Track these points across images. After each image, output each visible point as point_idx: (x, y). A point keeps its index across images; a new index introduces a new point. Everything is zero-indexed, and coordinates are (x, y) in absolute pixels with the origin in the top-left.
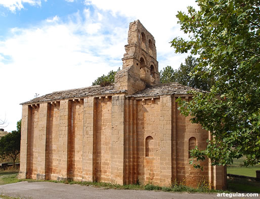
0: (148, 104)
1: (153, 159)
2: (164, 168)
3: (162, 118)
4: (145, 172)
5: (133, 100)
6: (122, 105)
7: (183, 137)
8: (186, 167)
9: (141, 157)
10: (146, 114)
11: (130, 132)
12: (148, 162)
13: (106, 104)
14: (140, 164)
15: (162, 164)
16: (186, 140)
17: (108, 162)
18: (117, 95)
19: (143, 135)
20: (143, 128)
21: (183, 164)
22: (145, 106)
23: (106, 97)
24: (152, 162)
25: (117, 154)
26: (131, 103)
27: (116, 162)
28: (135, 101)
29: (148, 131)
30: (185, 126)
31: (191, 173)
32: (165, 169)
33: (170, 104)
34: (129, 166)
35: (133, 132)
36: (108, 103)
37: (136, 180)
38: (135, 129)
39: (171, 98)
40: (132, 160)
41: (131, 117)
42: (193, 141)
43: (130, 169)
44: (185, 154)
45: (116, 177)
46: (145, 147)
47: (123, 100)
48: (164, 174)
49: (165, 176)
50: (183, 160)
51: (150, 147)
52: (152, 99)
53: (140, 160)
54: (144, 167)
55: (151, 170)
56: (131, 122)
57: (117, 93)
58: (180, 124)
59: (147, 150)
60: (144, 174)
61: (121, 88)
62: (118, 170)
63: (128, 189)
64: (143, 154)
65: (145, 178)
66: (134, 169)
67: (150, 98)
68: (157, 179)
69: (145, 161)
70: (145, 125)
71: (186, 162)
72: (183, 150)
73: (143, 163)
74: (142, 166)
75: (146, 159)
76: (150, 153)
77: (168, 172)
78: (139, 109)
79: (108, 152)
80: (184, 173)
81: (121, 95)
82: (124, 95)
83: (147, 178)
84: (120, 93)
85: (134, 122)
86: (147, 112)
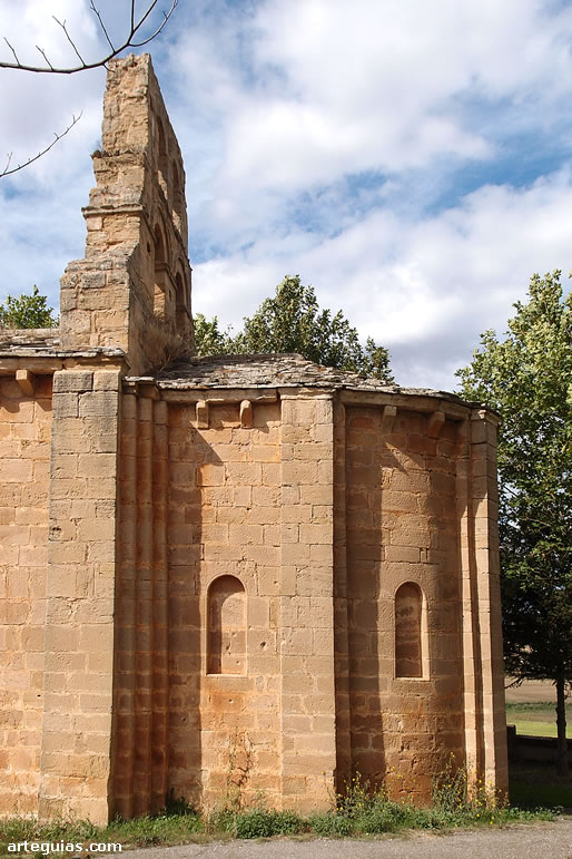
0: (221, 428)
1: (246, 684)
2: (303, 726)
3: (291, 494)
4: (205, 749)
5: (154, 402)
6: (108, 420)
7: (373, 582)
8: (386, 715)
9: (183, 675)
10: (209, 473)
11: (139, 553)
12: (218, 701)
13: (15, 410)
14: (180, 710)
15: (289, 704)
16: (386, 594)
17: (19, 705)
18: (79, 371)
19: (195, 569)
20: (197, 537)
21: (376, 704)
22: (209, 436)
23: (22, 375)
24: (238, 699)
25: (78, 663)
26: (146, 415)
27: (69, 702)
28: (162, 408)
29: (217, 551)
30: (379, 534)
31: (406, 745)
32: (307, 730)
33: (324, 432)
34: (137, 721)
35: (155, 556)
36: (25, 406)
37: (161, 792)
38: (162, 539)
39: (329, 407)
40: (146, 691)
41: (148, 481)
42: (410, 602)
43: (138, 736)
44: (381, 657)
45: (67, 786)
46: (204, 630)
47: (114, 396)
48: (303, 753)
49: (308, 764)
50: (375, 684)
51: (227, 627)
52: (245, 404)
53: (182, 692)
54: (198, 723)
55: (236, 739)
56: (147, 507)
57: (81, 361)
58: (361, 524)
59: (215, 641)
60: (197, 759)
61: (94, 337)
62: (80, 745)
63: (155, 842)
64: (196, 664)
65: (206, 777)
66: (154, 735)
67: (233, 397)
68: (263, 781)
69: (204, 694)
70: (208, 525)
71: (385, 695)
72: (375, 638)
73: (196, 704)
74: (191, 720)
75: (210, 687)
76: (225, 657)
77: (320, 745)
78: (176, 448)
79: (19, 657)
80: (379, 742)
81: (101, 373)
82: (115, 371)
83: (213, 776)
84: (99, 359)
85: (155, 510)
86: (218, 462)
